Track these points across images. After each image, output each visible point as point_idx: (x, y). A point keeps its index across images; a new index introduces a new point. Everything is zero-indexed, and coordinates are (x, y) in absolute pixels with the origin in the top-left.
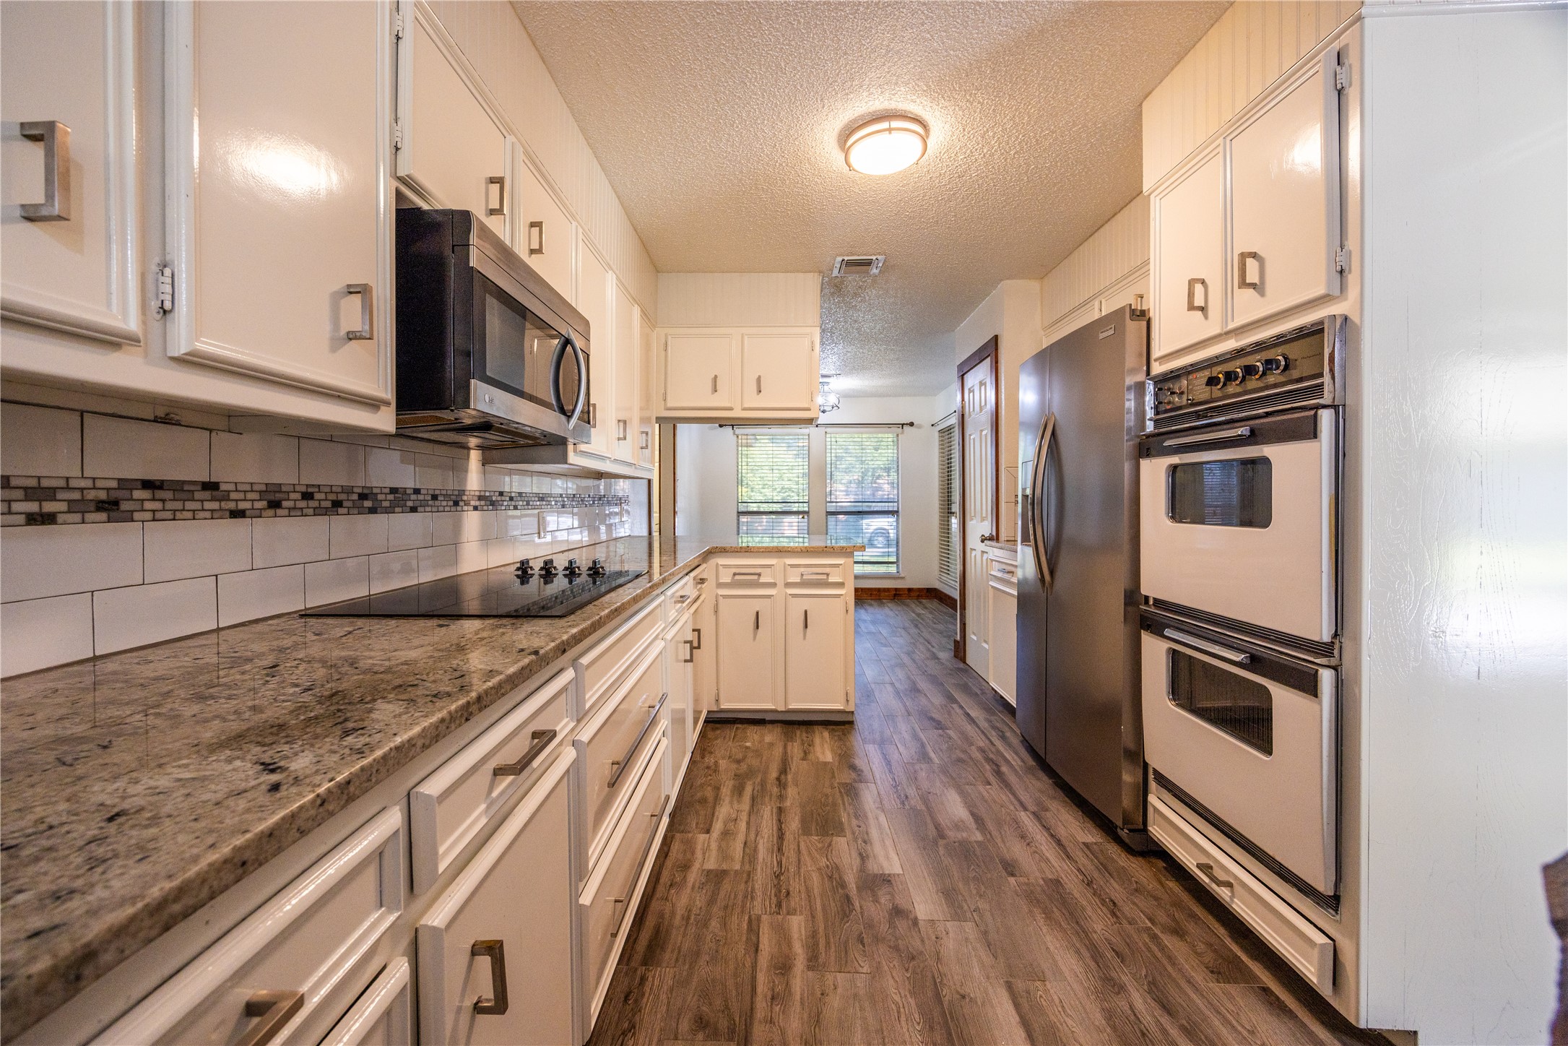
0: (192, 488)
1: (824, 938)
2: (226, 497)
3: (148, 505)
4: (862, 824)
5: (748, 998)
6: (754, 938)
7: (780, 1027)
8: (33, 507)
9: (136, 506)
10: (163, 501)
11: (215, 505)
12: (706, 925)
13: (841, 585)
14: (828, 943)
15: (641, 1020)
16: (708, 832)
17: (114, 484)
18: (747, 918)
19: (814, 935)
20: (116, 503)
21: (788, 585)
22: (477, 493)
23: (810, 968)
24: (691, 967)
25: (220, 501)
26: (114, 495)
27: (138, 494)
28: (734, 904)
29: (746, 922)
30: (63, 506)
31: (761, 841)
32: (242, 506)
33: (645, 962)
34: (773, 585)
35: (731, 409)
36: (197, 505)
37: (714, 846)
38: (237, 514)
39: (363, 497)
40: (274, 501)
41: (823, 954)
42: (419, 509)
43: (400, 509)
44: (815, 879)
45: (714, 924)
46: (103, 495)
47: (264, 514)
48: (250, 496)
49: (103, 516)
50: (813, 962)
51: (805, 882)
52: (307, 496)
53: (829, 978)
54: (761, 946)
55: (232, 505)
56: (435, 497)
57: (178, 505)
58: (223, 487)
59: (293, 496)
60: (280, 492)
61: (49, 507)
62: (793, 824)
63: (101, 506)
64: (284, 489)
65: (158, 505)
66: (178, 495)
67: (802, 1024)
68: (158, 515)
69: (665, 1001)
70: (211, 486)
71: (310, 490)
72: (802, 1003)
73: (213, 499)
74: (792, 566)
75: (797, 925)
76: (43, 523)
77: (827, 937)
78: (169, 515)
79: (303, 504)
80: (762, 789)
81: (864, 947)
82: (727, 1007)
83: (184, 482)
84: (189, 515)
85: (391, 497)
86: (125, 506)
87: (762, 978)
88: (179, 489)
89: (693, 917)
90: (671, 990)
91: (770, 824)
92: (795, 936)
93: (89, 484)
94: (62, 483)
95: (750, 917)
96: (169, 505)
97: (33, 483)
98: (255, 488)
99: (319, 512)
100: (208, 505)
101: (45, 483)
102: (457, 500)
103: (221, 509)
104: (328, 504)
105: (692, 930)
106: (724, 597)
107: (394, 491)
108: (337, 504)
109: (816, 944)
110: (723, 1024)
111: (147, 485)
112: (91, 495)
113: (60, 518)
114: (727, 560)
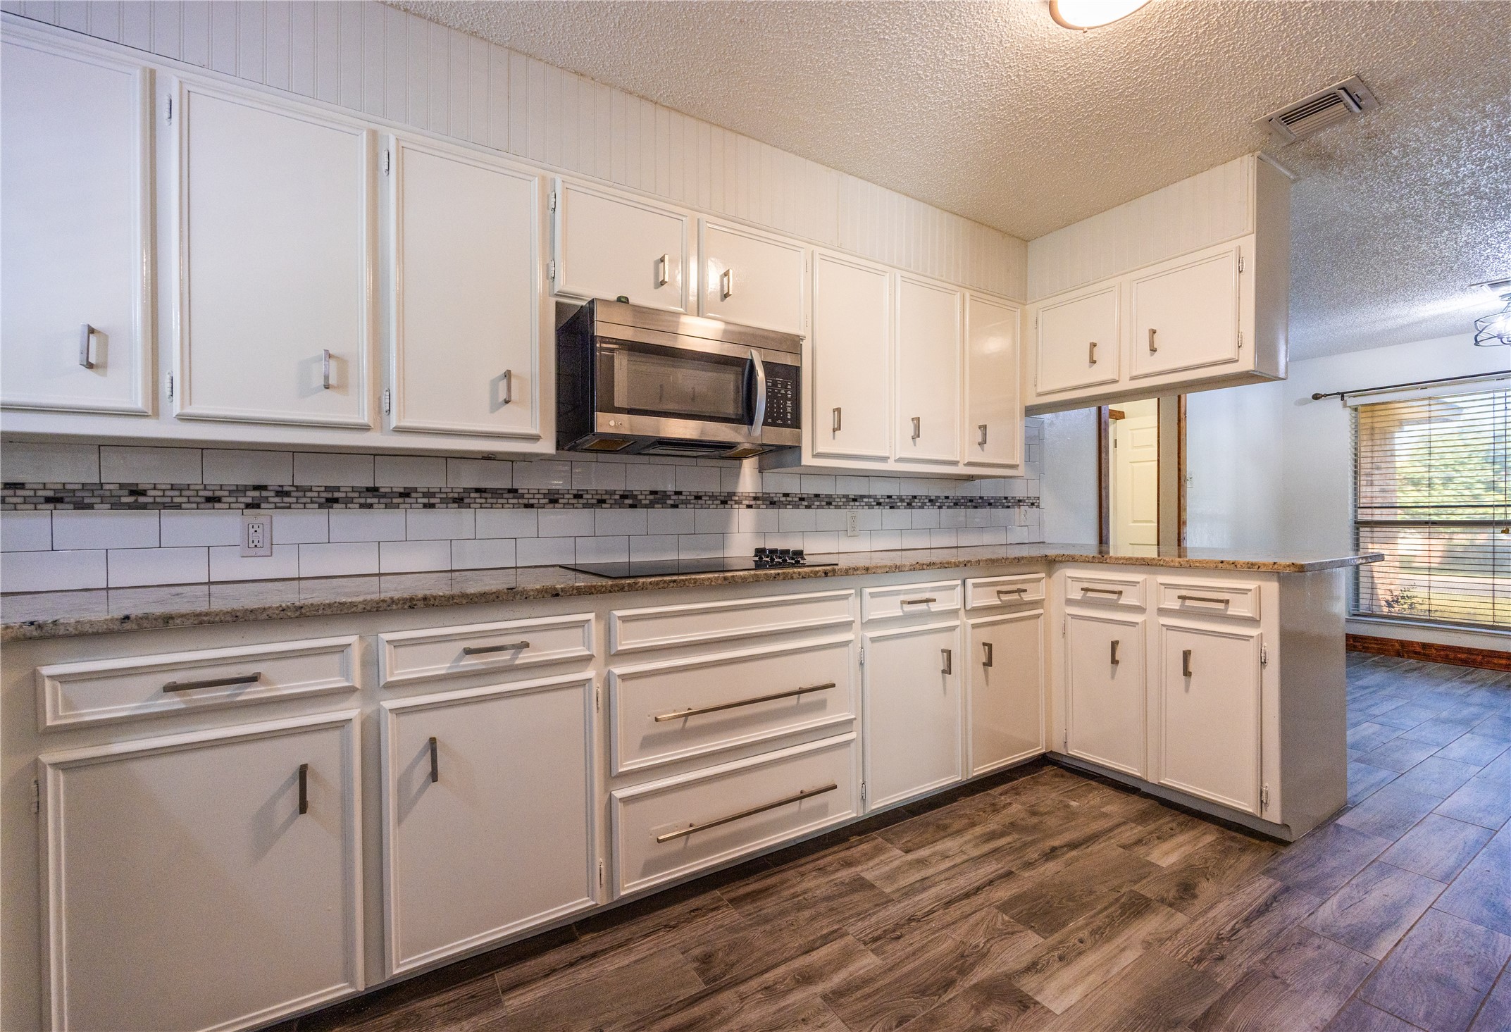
0: (501, 492)
1: (872, 990)
2: (522, 496)
3: (478, 500)
4: (1089, 943)
5: (753, 973)
6: (818, 944)
7: (742, 1007)
8: (425, 501)
9: (473, 501)
10: (486, 498)
11: (515, 501)
12: (800, 908)
13: (1253, 621)
14: (869, 996)
15: (683, 928)
16: (907, 852)
17: (462, 490)
18: (835, 927)
19: (866, 981)
20: (462, 499)
21: (1162, 612)
22: (754, 495)
23: (825, 997)
24: (751, 926)
25: (518, 498)
26: (462, 495)
27: (472, 495)
28: (842, 912)
29: (831, 929)
30: (438, 500)
31: (943, 886)
32: (532, 501)
33: (731, 901)
34: (1140, 610)
35: (1114, 382)
36: (505, 501)
37: (896, 863)
38: (528, 506)
39: (623, 497)
40: (553, 499)
41: (851, 999)
42: (680, 506)
43: (660, 506)
44: (945, 945)
45: (807, 913)
46: (456, 495)
47: (546, 506)
48: (536, 496)
49: (456, 505)
50: (834, 998)
51: (929, 942)
52: (578, 496)
53: (829, 1016)
54: (814, 953)
55: (525, 501)
56: (698, 498)
57: (494, 501)
58: (520, 491)
59: (567, 496)
60: (558, 494)
61: (432, 501)
62: (1002, 893)
63: (455, 500)
64: (560, 492)
65: (483, 501)
66: (494, 496)
67: (758, 1021)
68: (483, 506)
69: (708, 930)
70: (513, 491)
71: (580, 493)
72: (780, 1010)
73: (514, 498)
74: (1167, 586)
75: (868, 962)
76: (430, 508)
77: (877, 991)
78: (489, 505)
79: (574, 501)
80: (1017, 849)
81: (897, 1027)
82: (732, 965)
83: (497, 489)
84: (500, 506)
85: (651, 497)
86: (466, 501)
87: (781, 970)
88: (496, 493)
89: (801, 898)
90: (722, 926)
91: (974, 880)
92: (851, 968)
93: (450, 490)
94: (438, 490)
95: (841, 928)
96: (489, 501)
97: (426, 490)
98: (541, 491)
99: (586, 506)
100: (510, 501)
101: (431, 490)
102: (726, 500)
103: (519, 503)
104: (595, 501)
105: (788, 904)
106: (1074, 617)
107: (653, 493)
108: (601, 502)
109: (858, 988)
110: (717, 971)
111: (478, 490)
112: (451, 495)
113: (437, 506)
114: (1077, 571)
